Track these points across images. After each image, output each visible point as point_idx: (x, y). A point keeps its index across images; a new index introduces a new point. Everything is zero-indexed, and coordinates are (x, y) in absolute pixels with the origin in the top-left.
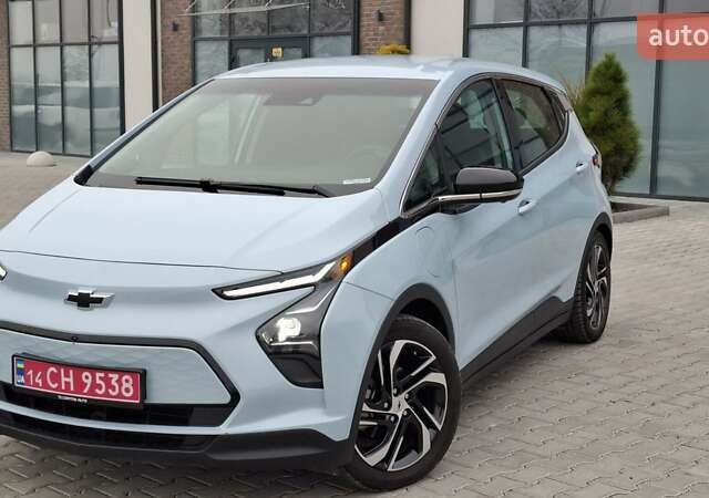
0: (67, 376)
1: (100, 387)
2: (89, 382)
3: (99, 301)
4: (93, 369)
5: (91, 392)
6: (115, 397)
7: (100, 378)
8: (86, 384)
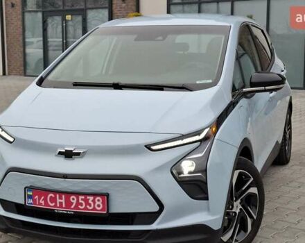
0: (61, 198)
1: (81, 204)
2: (75, 202)
3: (78, 154)
4: (77, 194)
5: (76, 207)
6: (91, 210)
7: (82, 199)
8: (72, 203)
